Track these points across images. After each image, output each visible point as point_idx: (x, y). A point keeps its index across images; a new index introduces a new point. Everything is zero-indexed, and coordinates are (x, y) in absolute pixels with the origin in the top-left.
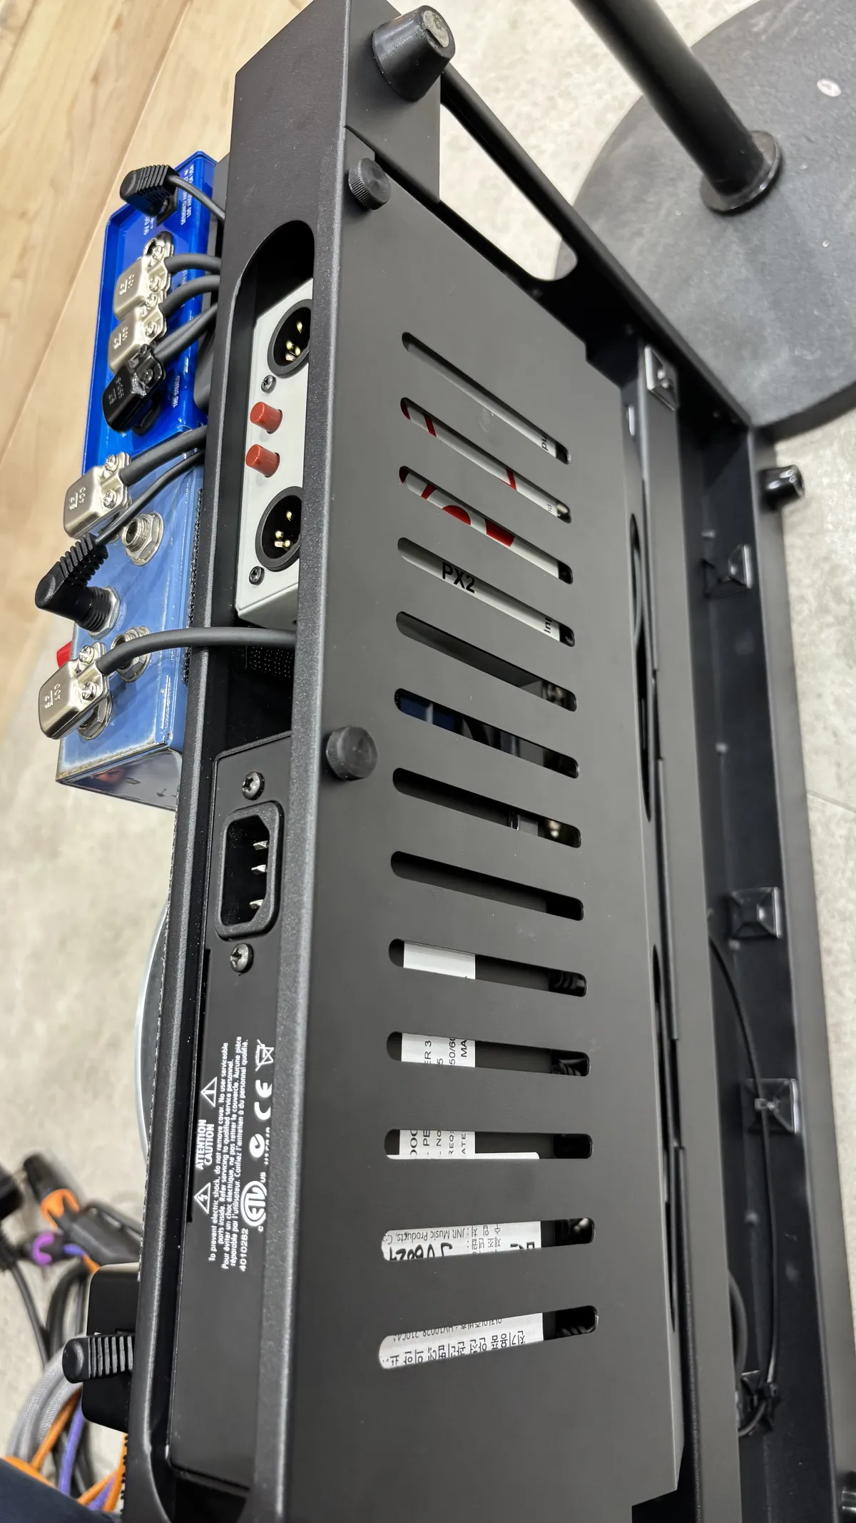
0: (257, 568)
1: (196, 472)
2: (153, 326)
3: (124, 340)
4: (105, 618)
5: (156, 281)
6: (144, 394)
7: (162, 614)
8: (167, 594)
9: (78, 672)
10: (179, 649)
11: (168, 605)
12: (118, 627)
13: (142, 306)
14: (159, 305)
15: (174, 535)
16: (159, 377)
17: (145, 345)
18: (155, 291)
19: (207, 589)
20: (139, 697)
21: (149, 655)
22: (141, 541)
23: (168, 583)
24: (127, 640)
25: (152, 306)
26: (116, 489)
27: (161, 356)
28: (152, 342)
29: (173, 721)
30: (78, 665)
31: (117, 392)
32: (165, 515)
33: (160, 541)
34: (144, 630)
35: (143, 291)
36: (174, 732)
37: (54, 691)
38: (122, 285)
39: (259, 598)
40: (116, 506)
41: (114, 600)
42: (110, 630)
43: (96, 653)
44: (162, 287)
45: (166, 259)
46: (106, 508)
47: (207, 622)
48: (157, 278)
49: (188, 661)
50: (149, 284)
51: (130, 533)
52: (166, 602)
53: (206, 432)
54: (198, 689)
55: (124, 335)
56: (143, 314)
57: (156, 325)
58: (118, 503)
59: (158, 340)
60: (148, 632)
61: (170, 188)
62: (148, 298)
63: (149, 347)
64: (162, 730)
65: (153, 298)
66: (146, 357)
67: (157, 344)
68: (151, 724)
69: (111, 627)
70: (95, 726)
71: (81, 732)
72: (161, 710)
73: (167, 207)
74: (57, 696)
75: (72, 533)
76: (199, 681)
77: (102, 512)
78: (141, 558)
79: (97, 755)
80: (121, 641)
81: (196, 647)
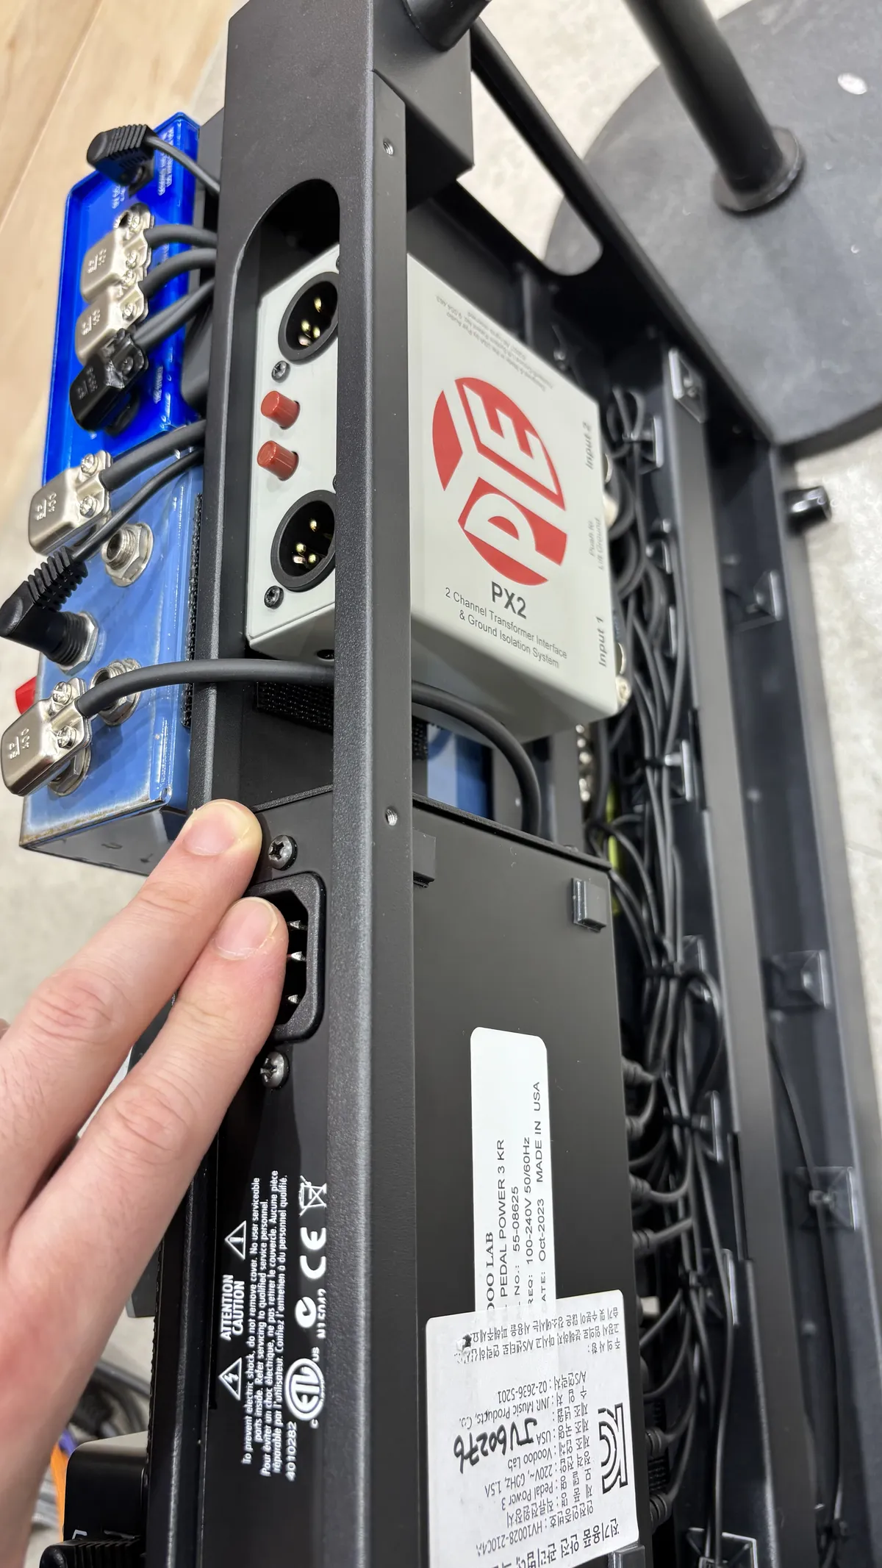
0: (274, 588)
1: (192, 474)
2: (131, 308)
3: (95, 324)
4: (81, 649)
5: (134, 256)
6: (121, 386)
7: (153, 644)
8: (160, 620)
9: (52, 714)
10: (177, 686)
11: (161, 633)
12: (96, 660)
13: (116, 285)
14: (139, 283)
15: (165, 550)
16: (141, 367)
17: (121, 330)
18: (132, 268)
19: (212, 613)
20: (125, 745)
21: (138, 694)
22: (126, 557)
23: (161, 607)
24: (112, 677)
25: (130, 284)
26: (95, 494)
27: (143, 341)
28: (131, 326)
29: (171, 772)
30: (51, 706)
31: (88, 384)
32: (153, 526)
33: (149, 557)
34: (131, 663)
35: (118, 267)
36: (174, 787)
37: (21, 738)
38: (91, 262)
39: (276, 625)
40: (95, 515)
41: (91, 627)
42: (85, 664)
43: (73, 690)
44: (141, 263)
45: (145, 231)
46: (83, 517)
47: (214, 653)
48: (135, 254)
49: (189, 700)
50: (126, 259)
51: (111, 548)
52: (159, 629)
53: (205, 427)
54: (204, 734)
55: (95, 319)
56: (118, 293)
57: (135, 305)
58: (98, 511)
59: (138, 323)
60: (136, 666)
61: (148, 151)
62: (124, 275)
63: (127, 332)
64: (158, 785)
65: (130, 275)
66: (124, 344)
67: (137, 329)
68: (143, 779)
69: (88, 659)
70: (70, 780)
71: (52, 787)
72: (155, 759)
73: (142, 176)
74: (24, 743)
75: (39, 548)
76: (206, 725)
77: (78, 521)
78: (126, 577)
79: (73, 814)
80: (103, 677)
81: (197, 685)
